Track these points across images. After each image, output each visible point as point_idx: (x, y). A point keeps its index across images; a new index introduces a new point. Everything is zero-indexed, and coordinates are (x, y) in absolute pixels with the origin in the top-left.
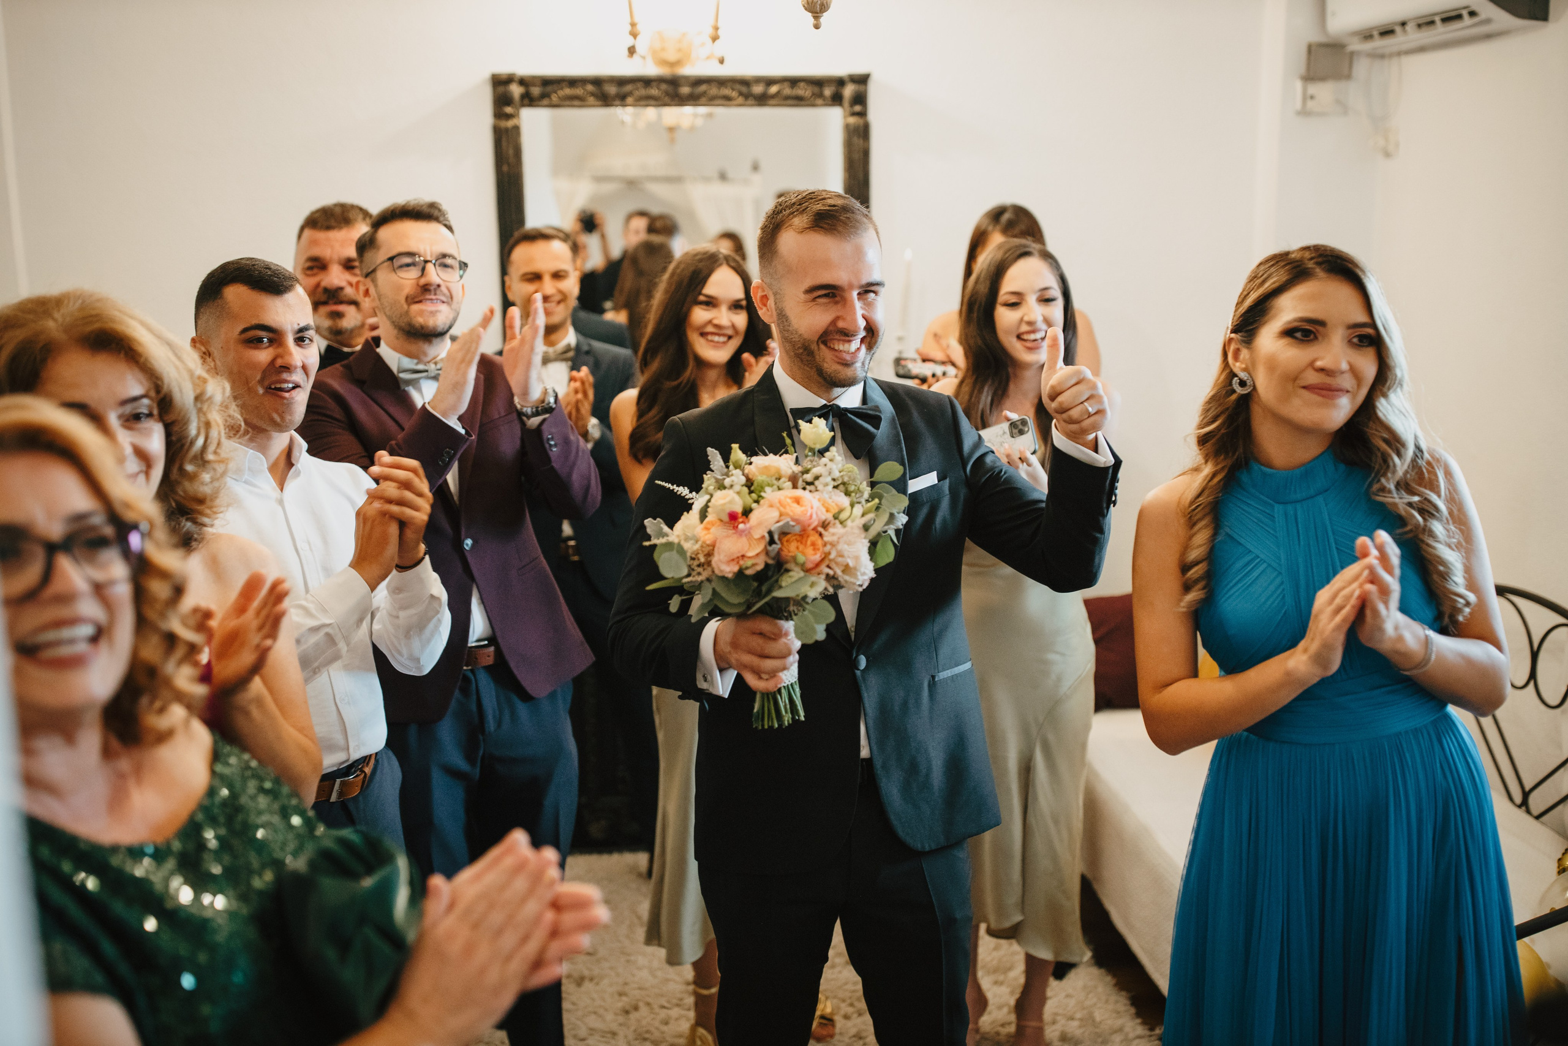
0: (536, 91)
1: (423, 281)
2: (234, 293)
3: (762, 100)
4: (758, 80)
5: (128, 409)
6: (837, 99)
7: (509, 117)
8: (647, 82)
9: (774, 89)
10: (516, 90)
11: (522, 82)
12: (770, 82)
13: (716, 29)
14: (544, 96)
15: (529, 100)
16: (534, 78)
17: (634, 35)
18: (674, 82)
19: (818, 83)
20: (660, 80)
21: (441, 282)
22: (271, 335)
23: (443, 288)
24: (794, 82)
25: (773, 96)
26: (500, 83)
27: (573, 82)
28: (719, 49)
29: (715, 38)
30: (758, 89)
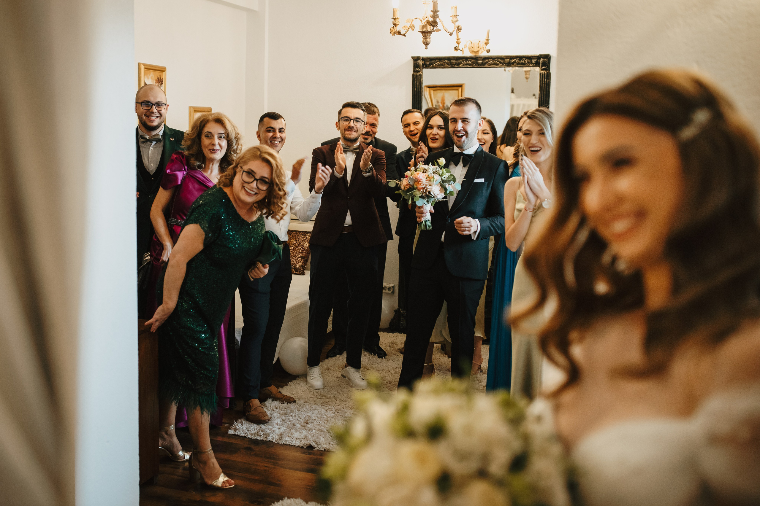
0: (428, 62)
1: (349, 125)
2: (266, 119)
3: (509, 65)
4: (507, 57)
5: (220, 135)
6: (537, 64)
7: (418, 71)
8: (466, 59)
9: (513, 61)
10: (421, 62)
11: (423, 59)
12: (511, 58)
13: (488, 40)
14: (430, 64)
15: (425, 66)
16: (427, 58)
17: (458, 43)
18: (476, 58)
19: (530, 58)
20: (471, 58)
21: (354, 126)
22: (273, 129)
23: (355, 128)
24: (520, 58)
25: (513, 63)
26: (416, 59)
27: (440, 59)
28: (488, 47)
29: (486, 44)
30: (507, 61)
